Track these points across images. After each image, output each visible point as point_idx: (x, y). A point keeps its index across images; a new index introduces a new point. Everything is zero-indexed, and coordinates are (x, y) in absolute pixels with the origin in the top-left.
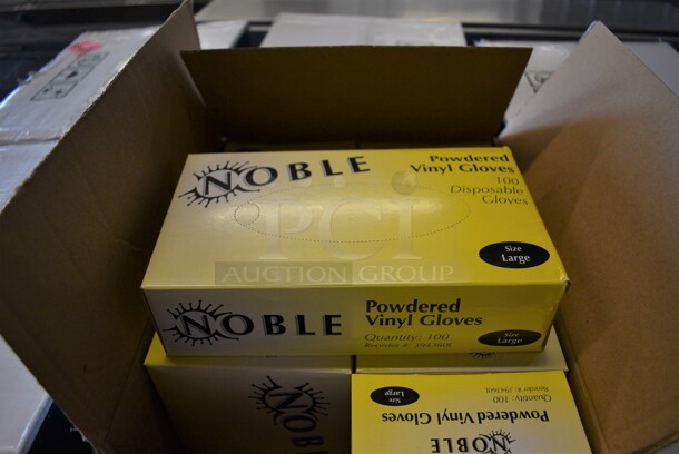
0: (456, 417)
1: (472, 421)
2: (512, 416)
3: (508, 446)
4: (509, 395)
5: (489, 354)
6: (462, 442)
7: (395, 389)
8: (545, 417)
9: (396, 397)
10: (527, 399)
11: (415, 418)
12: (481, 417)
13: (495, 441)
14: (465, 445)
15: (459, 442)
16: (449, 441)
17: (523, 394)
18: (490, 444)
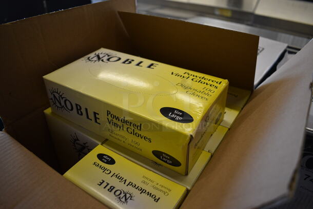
0: (121, 178)
1: (125, 183)
2: (142, 191)
3: (129, 200)
4: (151, 183)
5: (160, 165)
6: (112, 188)
7: (109, 157)
8: (157, 200)
9: (106, 159)
10: (157, 189)
11: (105, 169)
12: (130, 184)
13: (125, 196)
14: (112, 189)
15: (111, 187)
16: (108, 184)
17: (158, 186)
18: (122, 195)
